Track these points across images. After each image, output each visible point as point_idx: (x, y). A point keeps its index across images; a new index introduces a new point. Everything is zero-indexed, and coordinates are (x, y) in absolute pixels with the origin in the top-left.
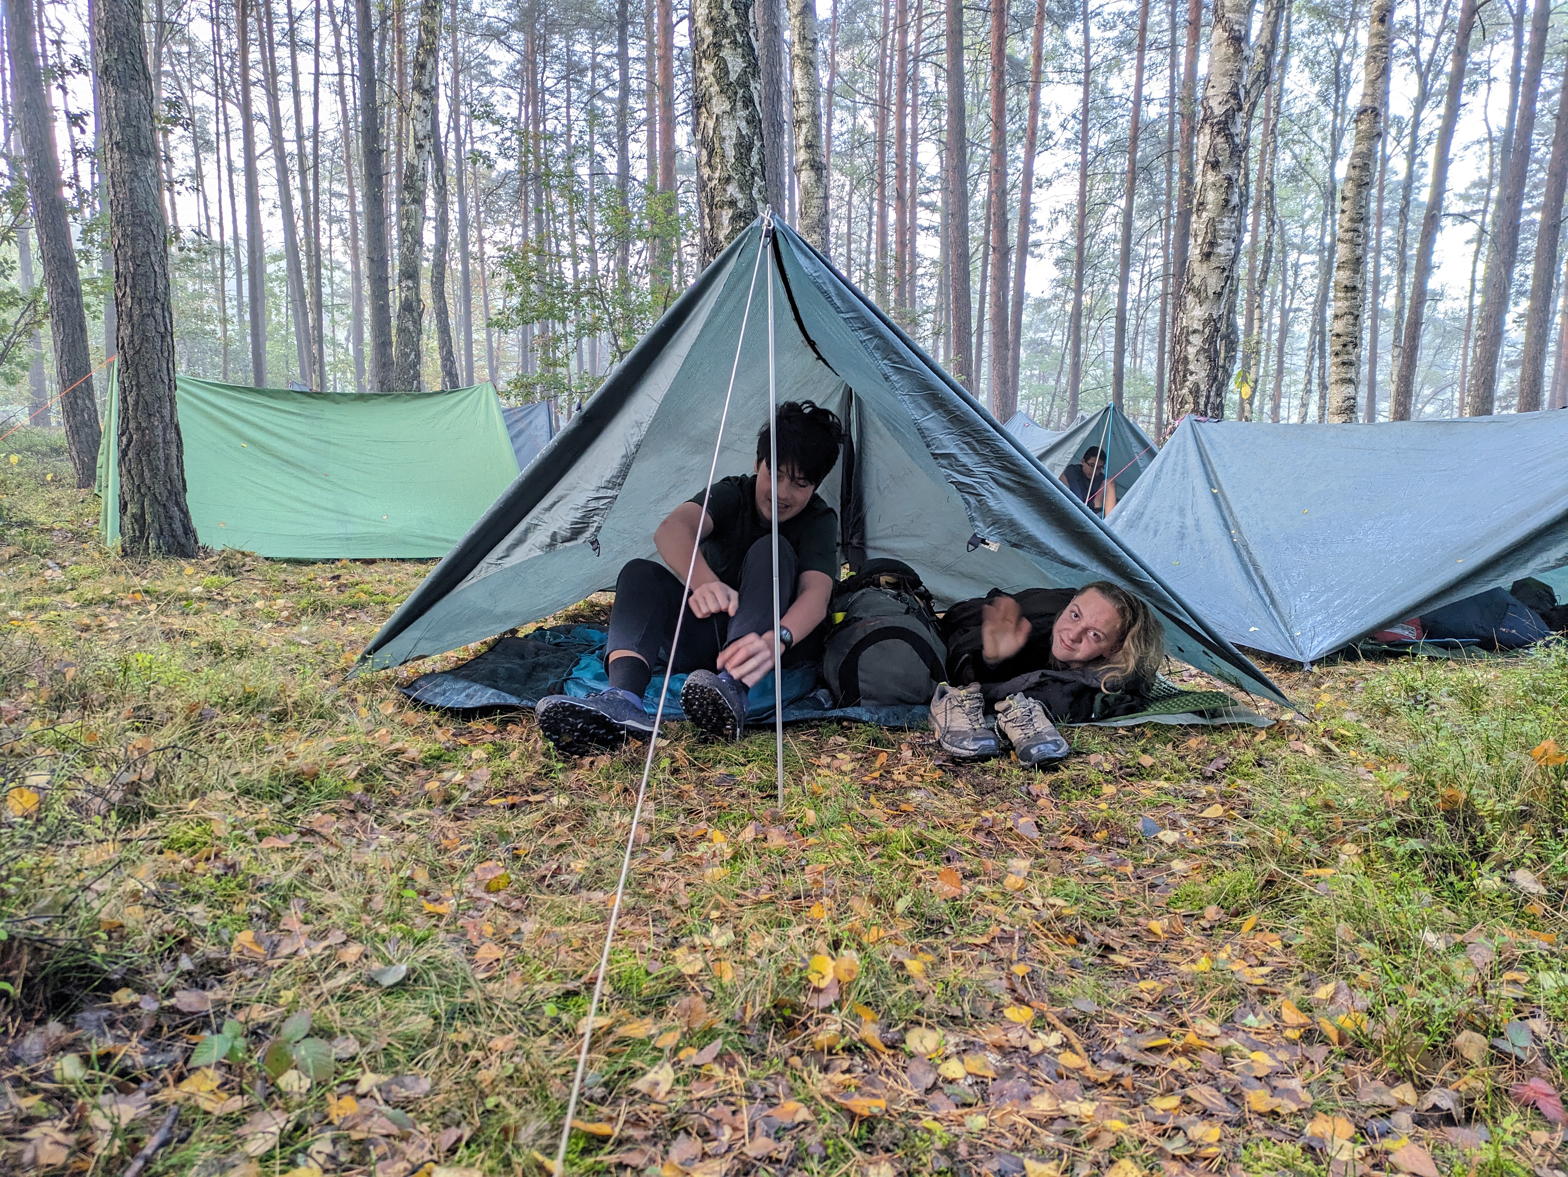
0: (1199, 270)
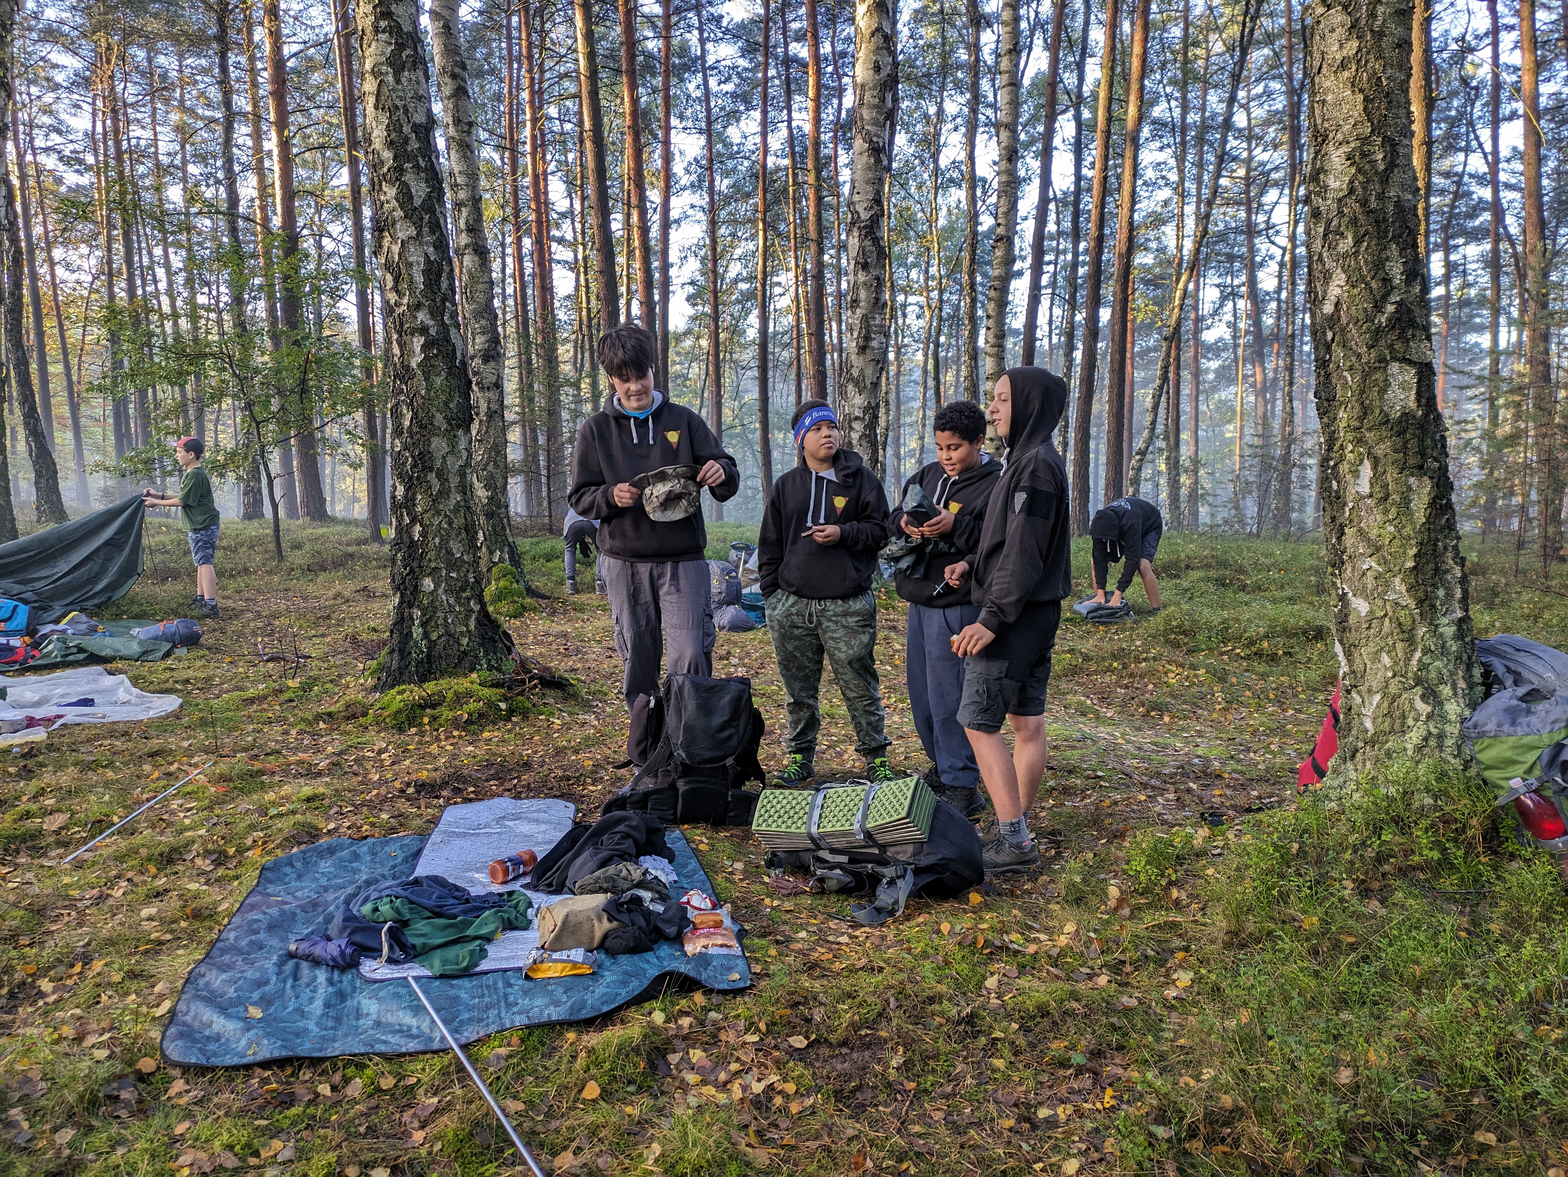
0: (857, 361)
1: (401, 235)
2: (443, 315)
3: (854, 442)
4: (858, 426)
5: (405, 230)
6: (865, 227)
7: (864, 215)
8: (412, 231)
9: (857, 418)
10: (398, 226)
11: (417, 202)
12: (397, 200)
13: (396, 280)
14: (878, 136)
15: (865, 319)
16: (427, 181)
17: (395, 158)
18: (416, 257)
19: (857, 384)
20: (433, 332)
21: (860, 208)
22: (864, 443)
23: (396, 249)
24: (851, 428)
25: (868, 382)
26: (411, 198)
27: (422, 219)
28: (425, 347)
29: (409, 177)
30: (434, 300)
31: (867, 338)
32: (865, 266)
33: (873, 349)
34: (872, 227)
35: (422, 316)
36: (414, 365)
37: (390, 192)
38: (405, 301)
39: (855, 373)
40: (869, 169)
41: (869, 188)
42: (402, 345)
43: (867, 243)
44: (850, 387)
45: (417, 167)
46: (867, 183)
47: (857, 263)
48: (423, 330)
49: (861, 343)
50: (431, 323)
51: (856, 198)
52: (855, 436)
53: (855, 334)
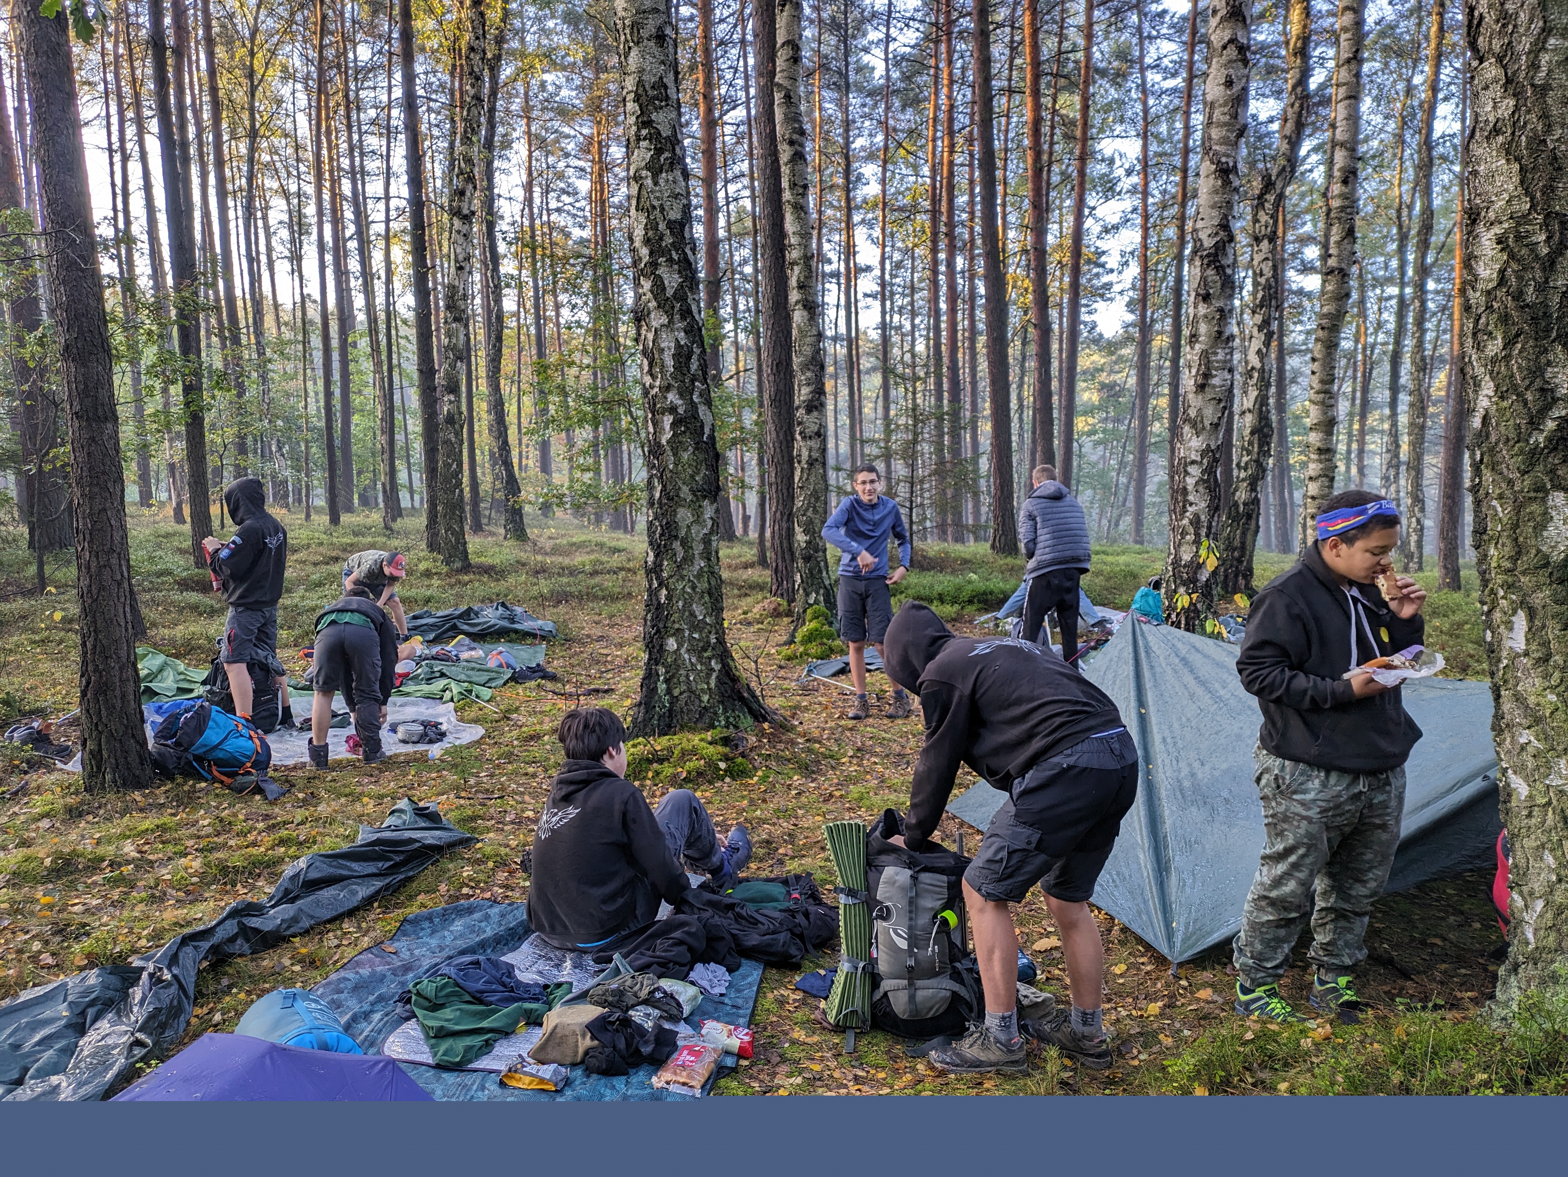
0: (1195, 402)
1: (655, 324)
2: (692, 394)
3: (1190, 488)
4: (1195, 471)
5: (658, 319)
6: (1208, 256)
7: (1208, 243)
8: (664, 320)
9: (1193, 462)
10: (652, 316)
11: (670, 292)
12: (652, 291)
13: (651, 365)
14: (1228, 156)
15: (1205, 355)
16: (680, 272)
17: (651, 254)
18: (667, 343)
19: (1194, 425)
20: (681, 411)
21: (1203, 235)
22: (1201, 489)
23: (651, 336)
24: (1187, 473)
25: (1207, 423)
26: (664, 289)
27: (673, 307)
28: (674, 425)
29: (662, 271)
30: (683, 382)
31: (1207, 376)
32: (1206, 298)
33: (1214, 386)
34: (1216, 255)
35: (672, 397)
36: (664, 442)
37: (647, 284)
38: (658, 383)
39: (1192, 413)
40: (1216, 192)
41: (1215, 213)
42: (655, 424)
43: (1210, 272)
44: (1187, 429)
45: (670, 260)
46: (1213, 207)
47: (1198, 295)
48: (673, 410)
49: (1200, 381)
50: (680, 402)
51: (1200, 224)
52: (1190, 482)
53: (1194, 371)
